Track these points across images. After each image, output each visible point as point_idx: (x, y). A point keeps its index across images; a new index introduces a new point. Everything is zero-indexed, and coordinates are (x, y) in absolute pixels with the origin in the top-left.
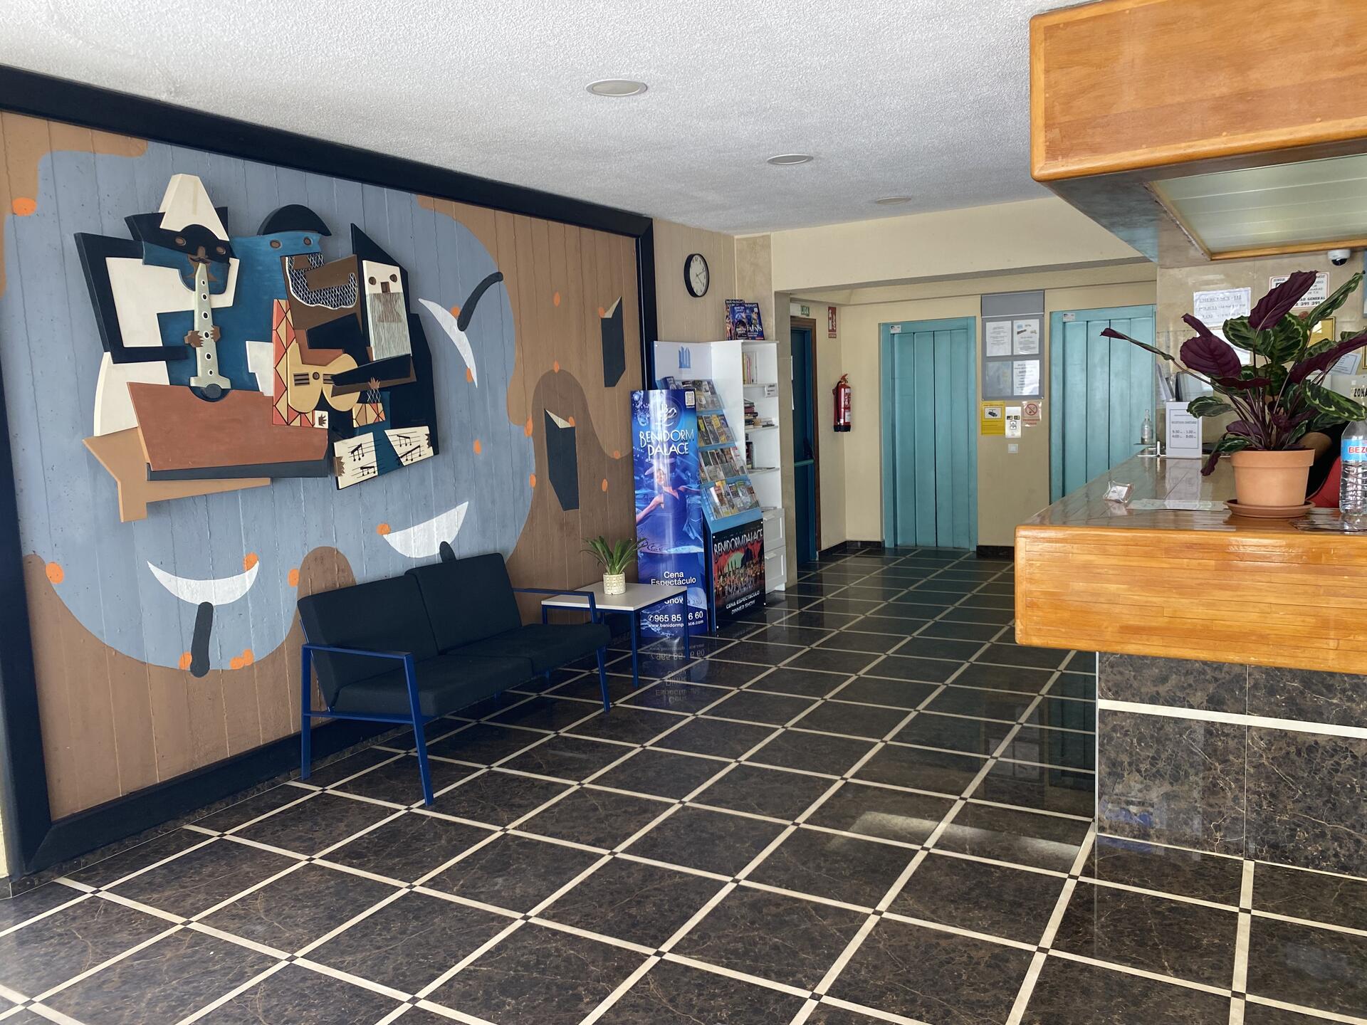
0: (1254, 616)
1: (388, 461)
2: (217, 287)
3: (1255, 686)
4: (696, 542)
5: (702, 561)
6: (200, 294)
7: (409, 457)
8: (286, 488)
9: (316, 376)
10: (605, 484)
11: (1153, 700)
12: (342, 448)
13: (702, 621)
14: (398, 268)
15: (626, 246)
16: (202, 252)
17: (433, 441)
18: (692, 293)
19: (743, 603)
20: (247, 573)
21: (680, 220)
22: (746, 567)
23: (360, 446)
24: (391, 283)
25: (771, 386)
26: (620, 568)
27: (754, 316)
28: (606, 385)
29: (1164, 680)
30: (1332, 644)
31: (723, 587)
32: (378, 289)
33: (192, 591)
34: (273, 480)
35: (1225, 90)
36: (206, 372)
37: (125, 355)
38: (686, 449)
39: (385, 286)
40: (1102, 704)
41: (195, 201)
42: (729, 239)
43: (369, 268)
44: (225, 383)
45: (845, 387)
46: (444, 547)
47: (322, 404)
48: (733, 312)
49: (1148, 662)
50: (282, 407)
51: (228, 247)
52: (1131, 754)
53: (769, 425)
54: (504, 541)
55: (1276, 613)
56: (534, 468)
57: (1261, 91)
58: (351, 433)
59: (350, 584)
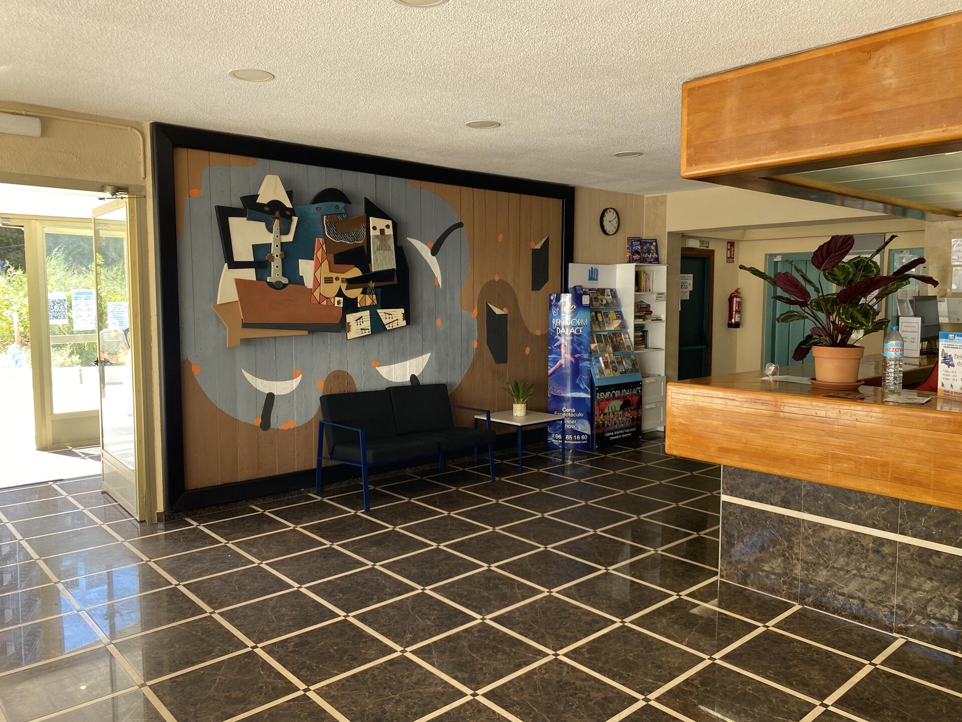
0: (789, 447)
1: (378, 326)
2: (285, 231)
3: (807, 494)
4: (585, 391)
5: (589, 403)
6: (275, 235)
7: (391, 325)
8: (318, 338)
9: (337, 279)
10: (528, 351)
11: (751, 498)
12: (351, 318)
13: (586, 442)
14: (391, 221)
15: (555, 205)
16: (277, 214)
17: (407, 317)
18: (605, 232)
19: (620, 434)
20: (295, 380)
21: (596, 187)
22: (624, 411)
23: (362, 317)
24: (386, 230)
25: (659, 294)
26: (524, 400)
27: (653, 248)
28: (533, 290)
29: (758, 486)
30: (830, 467)
31: (603, 422)
32: (378, 233)
33: (264, 386)
34: (310, 332)
35: (777, 126)
36: (276, 274)
37: (235, 265)
38: (581, 331)
39: (382, 231)
40: (724, 498)
41: (275, 188)
42: (640, 198)
43: (373, 221)
44: (285, 281)
45: (737, 297)
46: (413, 377)
47: (340, 294)
48: (632, 245)
49: (749, 474)
50: (316, 294)
51: (293, 212)
52: (738, 530)
53: (658, 320)
54: (453, 377)
55: (800, 445)
56: (476, 336)
57: (797, 127)
58: (357, 310)
59: (354, 391)
